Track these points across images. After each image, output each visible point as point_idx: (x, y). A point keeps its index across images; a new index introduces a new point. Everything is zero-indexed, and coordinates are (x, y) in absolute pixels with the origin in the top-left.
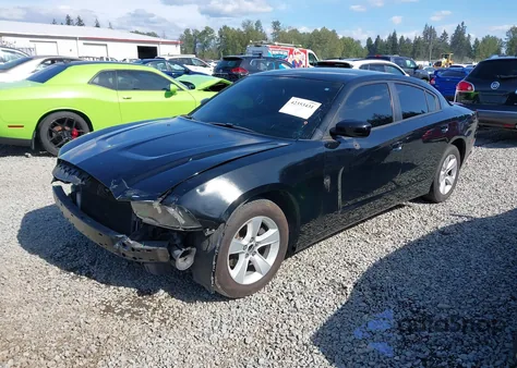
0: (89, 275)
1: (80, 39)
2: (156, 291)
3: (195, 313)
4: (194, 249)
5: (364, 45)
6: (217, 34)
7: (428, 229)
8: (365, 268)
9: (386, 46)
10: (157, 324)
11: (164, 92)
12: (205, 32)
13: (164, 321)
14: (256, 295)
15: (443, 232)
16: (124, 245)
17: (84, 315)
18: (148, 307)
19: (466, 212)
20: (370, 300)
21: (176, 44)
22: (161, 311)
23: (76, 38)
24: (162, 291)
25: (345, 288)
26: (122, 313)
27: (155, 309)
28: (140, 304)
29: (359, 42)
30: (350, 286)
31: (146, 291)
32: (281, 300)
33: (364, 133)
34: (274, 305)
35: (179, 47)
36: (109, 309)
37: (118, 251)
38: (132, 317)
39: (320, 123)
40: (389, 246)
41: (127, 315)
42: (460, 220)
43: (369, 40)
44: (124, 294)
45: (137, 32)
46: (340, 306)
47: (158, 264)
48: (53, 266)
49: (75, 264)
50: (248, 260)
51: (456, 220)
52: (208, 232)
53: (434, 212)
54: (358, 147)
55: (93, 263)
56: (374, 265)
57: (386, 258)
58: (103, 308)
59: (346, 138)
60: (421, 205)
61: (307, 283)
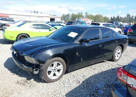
0: (17, 74)
1: (37, 16)
2: (31, 79)
3: (38, 85)
4: (39, 69)
5: (110, 19)
6: (71, 15)
7: (109, 68)
8: (87, 77)
9: (116, 19)
10: (28, 87)
11: (49, 30)
12: (68, 15)
13: (30, 87)
14: (56, 82)
15: (113, 69)
16: (23, 67)
17: (11, 84)
18: (27, 83)
19: (122, 64)
20: (85, 86)
21: (60, 18)
22: (30, 84)
23: (35, 16)
24: (33, 79)
25: (80, 82)
26: (21, 84)
27: (29, 83)
28: (26, 82)
29: (108, 18)
30: (81, 82)
31: (29, 79)
32: (62, 84)
33: (88, 42)
34: (59, 85)
35: (60, 19)
36: (18, 82)
37: (22, 68)
38: (23, 85)
39: (77, 39)
40: (96, 72)
41: (22, 84)
42: (120, 67)
43: (111, 17)
44: (23, 79)
45: (51, 15)
46: (76, 87)
47: (30, 72)
48: (9, 71)
49: (15, 71)
50: (54, 73)
51: (118, 66)
52: (41, 65)
53: (113, 64)
54: (87, 45)
55: (19, 71)
56: (90, 77)
57: (94, 75)
58: (17, 82)
59: (83, 43)
60: (110, 62)
61: (70, 80)
